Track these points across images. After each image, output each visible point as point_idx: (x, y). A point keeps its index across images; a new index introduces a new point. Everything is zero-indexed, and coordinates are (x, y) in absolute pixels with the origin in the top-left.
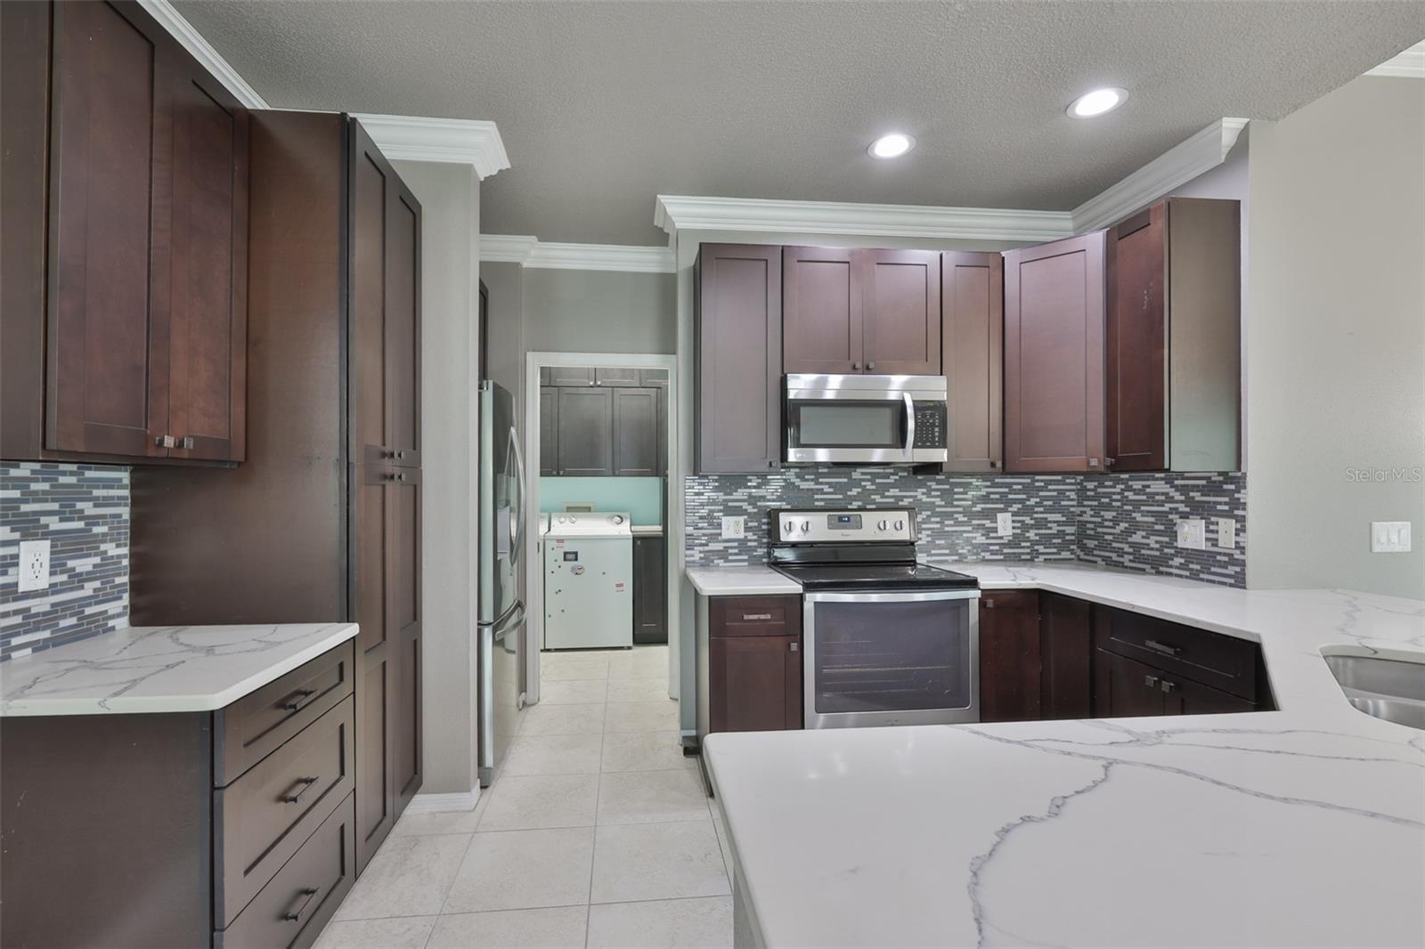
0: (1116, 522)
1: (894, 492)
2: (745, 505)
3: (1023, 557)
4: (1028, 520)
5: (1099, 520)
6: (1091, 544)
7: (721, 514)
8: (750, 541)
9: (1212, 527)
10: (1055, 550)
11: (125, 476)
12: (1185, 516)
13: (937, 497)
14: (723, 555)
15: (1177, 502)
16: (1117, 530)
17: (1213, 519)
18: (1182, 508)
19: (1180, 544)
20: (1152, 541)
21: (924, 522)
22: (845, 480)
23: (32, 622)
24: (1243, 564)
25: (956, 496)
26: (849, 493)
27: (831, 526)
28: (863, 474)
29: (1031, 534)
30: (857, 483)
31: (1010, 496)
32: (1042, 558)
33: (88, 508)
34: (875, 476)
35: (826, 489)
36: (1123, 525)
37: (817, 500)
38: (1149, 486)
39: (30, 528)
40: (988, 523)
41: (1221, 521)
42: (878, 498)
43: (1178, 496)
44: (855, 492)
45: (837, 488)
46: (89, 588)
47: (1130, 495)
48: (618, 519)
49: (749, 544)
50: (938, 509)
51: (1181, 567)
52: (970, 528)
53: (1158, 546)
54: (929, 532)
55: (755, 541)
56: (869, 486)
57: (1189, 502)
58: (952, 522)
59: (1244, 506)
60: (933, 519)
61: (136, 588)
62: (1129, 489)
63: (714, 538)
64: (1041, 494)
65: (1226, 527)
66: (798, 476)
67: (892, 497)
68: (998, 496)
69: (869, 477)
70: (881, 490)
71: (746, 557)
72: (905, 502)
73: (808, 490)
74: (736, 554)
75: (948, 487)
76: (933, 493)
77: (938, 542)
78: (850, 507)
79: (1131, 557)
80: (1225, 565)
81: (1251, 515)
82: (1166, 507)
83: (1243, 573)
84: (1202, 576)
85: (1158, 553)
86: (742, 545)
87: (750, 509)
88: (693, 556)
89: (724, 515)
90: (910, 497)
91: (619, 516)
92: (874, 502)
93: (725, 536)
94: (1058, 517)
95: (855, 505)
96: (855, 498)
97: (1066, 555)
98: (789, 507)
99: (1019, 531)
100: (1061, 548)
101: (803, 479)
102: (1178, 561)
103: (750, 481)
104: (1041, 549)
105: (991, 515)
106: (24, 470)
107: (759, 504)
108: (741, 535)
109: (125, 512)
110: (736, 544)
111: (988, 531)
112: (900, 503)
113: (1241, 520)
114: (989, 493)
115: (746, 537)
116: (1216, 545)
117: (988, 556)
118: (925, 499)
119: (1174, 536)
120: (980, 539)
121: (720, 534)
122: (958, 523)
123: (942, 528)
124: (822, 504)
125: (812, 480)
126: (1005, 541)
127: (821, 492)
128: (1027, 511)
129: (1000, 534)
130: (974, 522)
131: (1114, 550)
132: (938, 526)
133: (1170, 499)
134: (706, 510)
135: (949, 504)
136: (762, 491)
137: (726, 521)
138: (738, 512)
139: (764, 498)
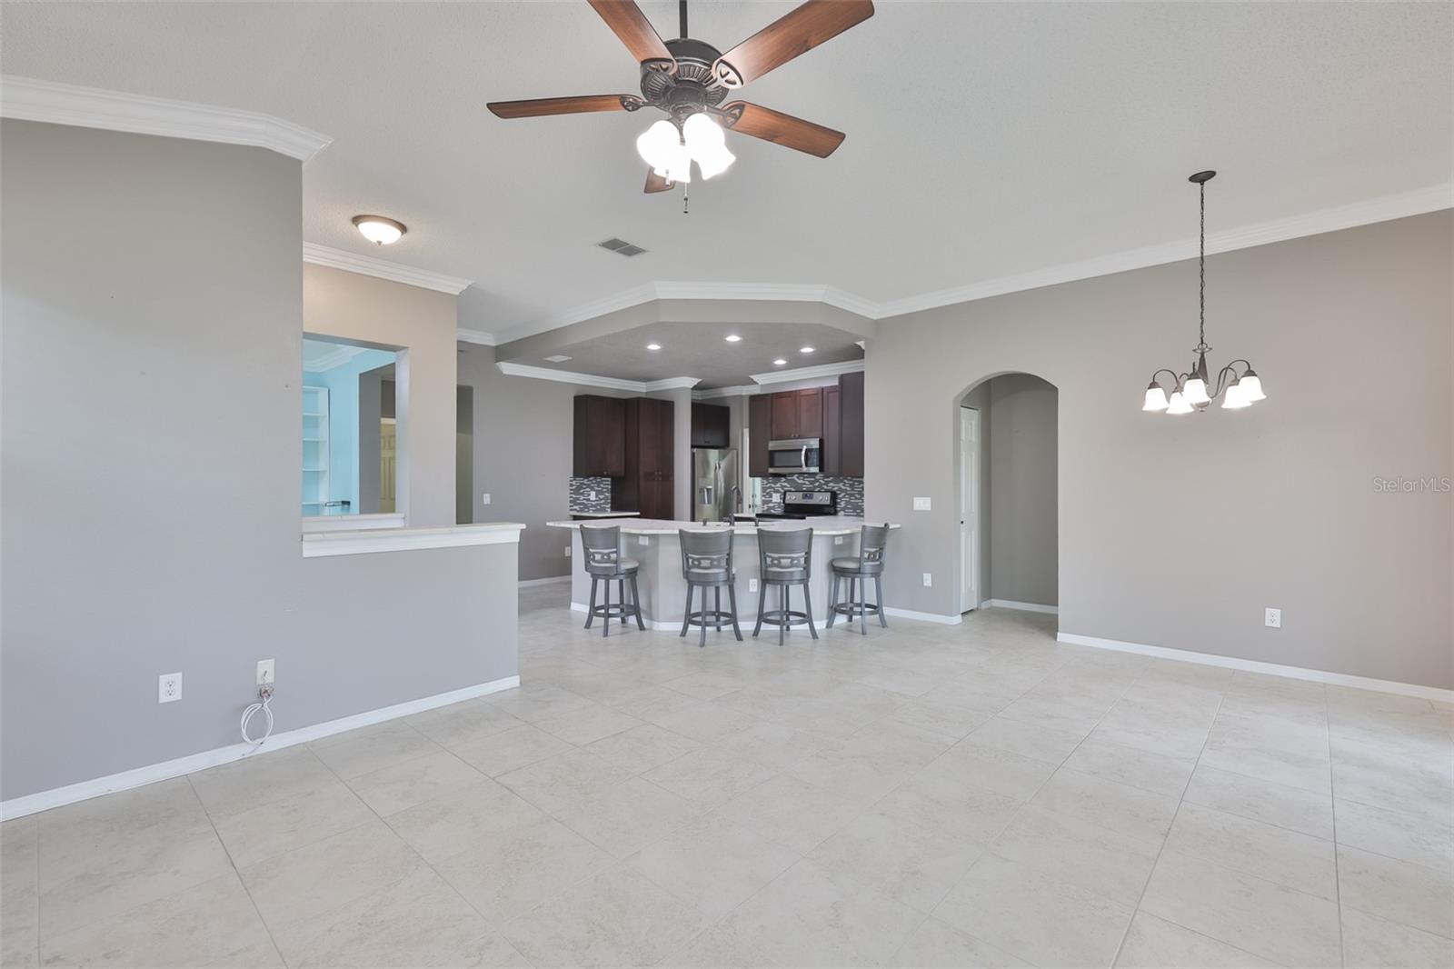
1: (831, 484)
2: (780, 489)
8: (781, 503)
11: (609, 479)
14: (774, 508)
21: (843, 497)
22: (814, 479)
23: (593, 506)
25: (855, 486)
27: (803, 498)
28: (820, 476)
30: (817, 481)
33: (602, 485)
35: (807, 483)
37: (804, 487)
39: (592, 489)
42: (825, 487)
44: (817, 484)
45: (811, 483)
46: (602, 501)
50: (848, 492)
54: (845, 502)
56: (822, 481)
58: (854, 498)
60: (846, 496)
61: (612, 503)
63: (771, 502)
66: (798, 477)
69: (823, 478)
70: (827, 483)
71: (781, 510)
72: (836, 489)
73: (801, 483)
74: (777, 509)
75: (852, 482)
76: (846, 485)
77: (847, 506)
78: (815, 490)
86: (779, 505)
87: (782, 491)
88: (764, 509)
89: (774, 493)
90: (838, 486)
93: (774, 501)
95: (817, 490)
96: (817, 487)
98: (794, 490)
103: (782, 480)
106: (591, 478)
107: (784, 489)
108: (779, 501)
109: (610, 487)
110: (777, 504)
118: (843, 487)
121: (772, 500)
122: (856, 499)
124: (805, 489)
125: (802, 479)
127: (805, 484)
132: (848, 499)
134: (768, 491)
135: (853, 490)
136: (786, 484)
137: (774, 495)
138: (778, 492)
139: (785, 486)
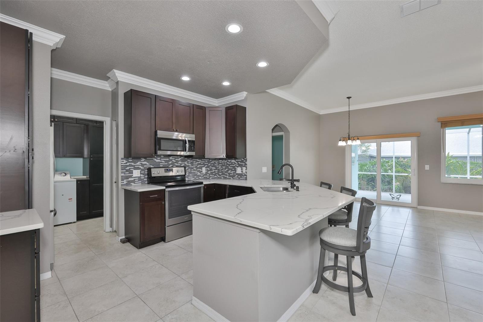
0: (225, 169)
1: (180, 162)
2: (140, 167)
3: (208, 178)
4: (208, 169)
5: (222, 168)
6: (220, 174)
7: (133, 169)
8: (142, 177)
9: (242, 169)
10: (213, 176)
12: (238, 167)
13: (190, 163)
14: (134, 181)
15: (236, 164)
16: (226, 170)
17: (242, 167)
18: (237, 165)
19: (237, 172)
20: (232, 172)
21: (187, 170)
22: (168, 159)
24: (246, 175)
25: (194, 163)
26: (169, 163)
27: (165, 172)
28: (173, 158)
29: (209, 172)
30: (171, 160)
31: (205, 163)
32: (211, 177)
34: (175, 158)
35: (163, 162)
36: (227, 169)
37: (161, 165)
38: (231, 161)
40: (201, 170)
41: (243, 168)
43: (236, 163)
44: (170, 162)
45: (166, 161)
47: (228, 163)
48: (64, 174)
49: (141, 178)
50: (190, 167)
51: (237, 177)
52: (197, 171)
53: (233, 173)
54: (188, 173)
55: (143, 177)
56: (174, 161)
57: (238, 164)
58: (193, 170)
59: (246, 165)
60: (189, 169)
62: (228, 161)
63: (131, 177)
64: (211, 163)
65: (244, 168)
66: (155, 158)
67: (179, 164)
68: (202, 163)
69: (174, 159)
70: (177, 162)
71: (141, 182)
72: (183, 165)
73: (158, 162)
74: (137, 181)
75: (192, 161)
76: (189, 163)
77: (190, 175)
78: (169, 166)
79: (228, 176)
80: (244, 176)
81: (248, 166)
82: (234, 165)
83: (246, 177)
84: (240, 178)
85: (233, 175)
86: (139, 178)
87: (142, 168)
88: (124, 182)
89: (134, 170)
90: (184, 164)
91: (64, 173)
92: (175, 165)
93: (134, 176)
94: (214, 168)
95: (171, 166)
96: (171, 164)
97: (216, 177)
98: (153, 167)
99: (207, 172)
100: (215, 175)
101: (157, 159)
102: (237, 176)
103: (142, 159)
104: (211, 175)
105: (201, 168)
107: (144, 166)
108: (139, 175)
110: (137, 178)
111: (201, 172)
112: (182, 165)
113: (246, 167)
114: (201, 163)
115: (140, 176)
116: (242, 172)
117: (200, 178)
118: (187, 164)
119: (236, 171)
120: (199, 174)
121: (133, 175)
123: (191, 171)
124: (162, 166)
125: (159, 159)
126: (204, 174)
127: (162, 162)
128: (208, 167)
129: (203, 172)
130: (198, 170)
131: (225, 175)
132: (190, 171)
133: (235, 164)
134: (128, 168)
135: (192, 165)
136: (145, 163)
137: (134, 171)
138: (138, 168)
139: (146, 164)
